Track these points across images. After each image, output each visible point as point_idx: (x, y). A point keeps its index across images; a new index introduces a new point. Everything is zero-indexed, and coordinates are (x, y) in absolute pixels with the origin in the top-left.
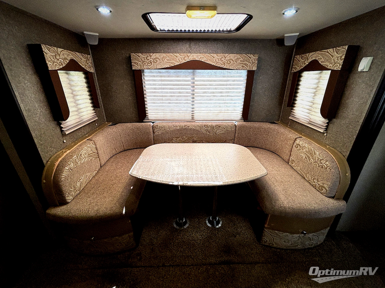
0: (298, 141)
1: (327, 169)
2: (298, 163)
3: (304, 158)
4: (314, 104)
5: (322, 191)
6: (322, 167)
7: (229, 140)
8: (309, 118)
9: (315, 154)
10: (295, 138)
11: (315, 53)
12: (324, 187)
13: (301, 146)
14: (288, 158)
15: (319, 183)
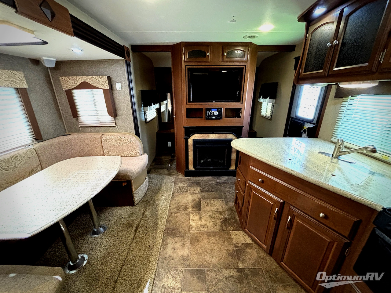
0: (104, 138)
1: (133, 142)
2: (113, 150)
3: (116, 145)
4: (97, 111)
5: (137, 155)
6: (131, 143)
7: (36, 168)
8: (99, 121)
9: (122, 139)
10: (100, 137)
11: (82, 77)
12: (137, 152)
13: (109, 139)
14: (102, 152)
15: (133, 152)
